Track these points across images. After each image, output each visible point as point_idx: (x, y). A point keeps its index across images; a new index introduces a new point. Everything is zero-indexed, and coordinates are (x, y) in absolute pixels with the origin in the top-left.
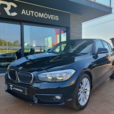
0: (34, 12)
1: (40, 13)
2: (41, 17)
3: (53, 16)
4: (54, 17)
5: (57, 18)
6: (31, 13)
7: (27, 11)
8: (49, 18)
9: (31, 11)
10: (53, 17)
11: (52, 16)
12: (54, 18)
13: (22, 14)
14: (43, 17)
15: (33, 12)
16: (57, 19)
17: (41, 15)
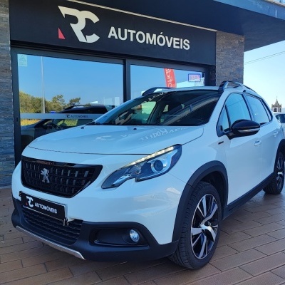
0: (135, 32)
1: (148, 35)
2: (151, 43)
3: (176, 41)
4: (179, 41)
5: (185, 44)
6: (129, 34)
7: (119, 30)
8: (169, 45)
9: (129, 31)
10: (178, 43)
11: (175, 39)
12: (179, 45)
13: (109, 37)
14: (155, 44)
15: (132, 32)
16: (187, 47)
17: (151, 39)
